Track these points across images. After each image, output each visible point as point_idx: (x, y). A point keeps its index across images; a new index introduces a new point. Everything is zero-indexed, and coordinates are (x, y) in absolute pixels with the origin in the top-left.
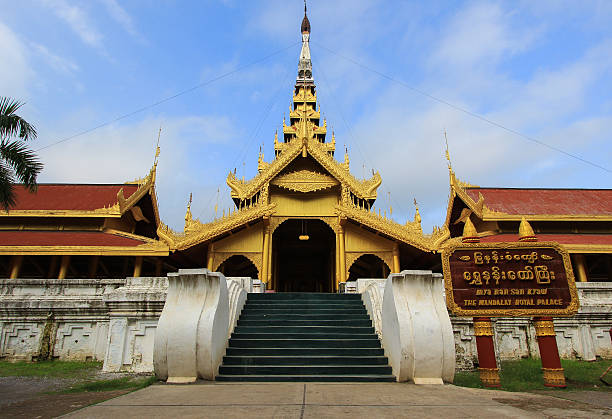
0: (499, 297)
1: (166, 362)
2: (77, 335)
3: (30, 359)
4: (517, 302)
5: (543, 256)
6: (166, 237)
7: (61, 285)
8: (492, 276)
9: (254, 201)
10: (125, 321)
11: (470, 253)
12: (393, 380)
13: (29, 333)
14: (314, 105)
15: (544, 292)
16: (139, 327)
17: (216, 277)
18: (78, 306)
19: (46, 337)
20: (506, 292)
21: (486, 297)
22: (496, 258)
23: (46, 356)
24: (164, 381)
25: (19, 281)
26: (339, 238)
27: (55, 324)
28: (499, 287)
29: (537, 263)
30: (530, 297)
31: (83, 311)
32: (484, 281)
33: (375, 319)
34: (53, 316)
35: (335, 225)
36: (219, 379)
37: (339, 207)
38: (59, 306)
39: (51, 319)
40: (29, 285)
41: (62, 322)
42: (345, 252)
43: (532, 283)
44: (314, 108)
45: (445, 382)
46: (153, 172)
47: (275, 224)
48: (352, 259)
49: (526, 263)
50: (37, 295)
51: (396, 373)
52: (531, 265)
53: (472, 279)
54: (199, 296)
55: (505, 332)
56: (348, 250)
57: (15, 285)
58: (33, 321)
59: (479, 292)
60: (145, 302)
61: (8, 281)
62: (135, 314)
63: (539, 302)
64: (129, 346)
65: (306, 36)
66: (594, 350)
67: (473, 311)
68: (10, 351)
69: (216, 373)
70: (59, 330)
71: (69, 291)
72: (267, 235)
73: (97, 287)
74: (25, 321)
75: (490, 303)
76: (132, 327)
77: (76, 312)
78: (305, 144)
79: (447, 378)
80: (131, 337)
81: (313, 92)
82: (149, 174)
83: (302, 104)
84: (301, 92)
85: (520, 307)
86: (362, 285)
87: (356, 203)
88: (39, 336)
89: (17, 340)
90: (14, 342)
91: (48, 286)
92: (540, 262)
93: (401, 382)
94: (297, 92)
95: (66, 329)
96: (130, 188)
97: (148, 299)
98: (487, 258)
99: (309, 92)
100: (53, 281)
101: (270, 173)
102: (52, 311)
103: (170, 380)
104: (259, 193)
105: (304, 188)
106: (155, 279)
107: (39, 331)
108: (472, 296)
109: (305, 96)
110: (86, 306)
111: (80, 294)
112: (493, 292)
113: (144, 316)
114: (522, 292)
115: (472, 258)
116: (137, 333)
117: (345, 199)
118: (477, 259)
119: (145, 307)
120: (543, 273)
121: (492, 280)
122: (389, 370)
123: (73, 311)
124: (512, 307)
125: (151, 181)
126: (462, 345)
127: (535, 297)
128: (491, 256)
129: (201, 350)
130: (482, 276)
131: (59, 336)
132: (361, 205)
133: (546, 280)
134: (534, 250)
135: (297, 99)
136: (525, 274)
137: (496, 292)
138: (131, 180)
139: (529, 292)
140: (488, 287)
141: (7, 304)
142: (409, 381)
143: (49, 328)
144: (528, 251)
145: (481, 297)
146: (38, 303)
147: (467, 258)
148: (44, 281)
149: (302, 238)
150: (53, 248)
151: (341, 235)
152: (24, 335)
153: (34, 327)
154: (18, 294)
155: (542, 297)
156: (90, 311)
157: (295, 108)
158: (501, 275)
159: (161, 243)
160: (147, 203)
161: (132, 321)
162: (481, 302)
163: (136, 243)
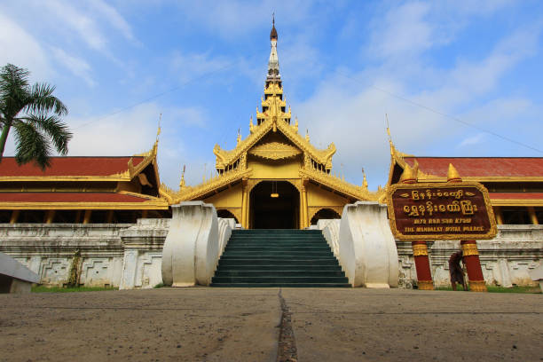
0: (433, 225)
1: (171, 271)
2: (98, 267)
3: (62, 285)
4: (447, 229)
5: (467, 194)
6: (166, 195)
7: (86, 228)
8: (426, 209)
9: (235, 167)
10: (136, 252)
11: (408, 191)
12: (350, 286)
13: (61, 265)
14: (281, 96)
15: (469, 221)
16: (147, 257)
17: (209, 208)
18: (99, 244)
19: (74, 269)
20: (438, 221)
21: (422, 225)
22: (429, 195)
23: (74, 283)
24: (170, 286)
25: (54, 225)
26: (303, 196)
27: (81, 259)
28: (432, 217)
29: (462, 198)
30: (457, 225)
31: (103, 248)
32: (420, 213)
33: (334, 245)
34: (80, 252)
35: (299, 185)
36: (211, 286)
37: (302, 170)
38: (84, 244)
39: (78, 255)
40: (61, 228)
41: (87, 257)
42: (308, 207)
43: (459, 214)
44: (281, 98)
45: (391, 287)
46: (155, 147)
47: (252, 184)
48: (313, 212)
49: (453, 198)
50: (68, 236)
51: (351, 281)
52: (458, 200)
53: (411, 211)
54: (196, 221)
55: (438, 265)
56: (310, 204)
57: (50, 229)
58: (64, 256)
59: (416, 222)
60: (152, 237)
61: (45, 225)
62: (144, 246)
63: (465, 229)
64: (139, 272)
65: (274, 42)
66: (510, 279)
67: (412, 237)
68: (46, 279)
69: (210, 281)
70: (84, 263)
71: (91, 233)
72: (245, 194)
73: (114, 230)
74: (58, 256)
75: (425, 229)
76: (142, 257)
77: (97, 249)
78: (275, 122)
79: (392, 284)
80: (141, 265)
81: (280, 86)
82: (152, 148)
83: (271, 95)
84: (271, 86)
85: (449, 232)
86: (322, 224)
87: (316, 167)
88: (69, 268)
89: (52, 271)
90: (49, 272)
91: (75, 229)
92: (464, 197)
93: (355, 287)
94: (267, 86)
95: (89, 262)
96: (137, 159)
97: (154, 235)
98: (422, 195)
99: (277, 86)
100: (80, 225)
101: (248, 144)
102: (80, 248)
103: (174, 284)
104: (239, 160)
105: (275, 156)
106: (159, 220)
107: (68, 264)
108: (411, 225)
109: (273, 89)
110: (105, 244)
111: (100, 235)
112: (427, 221)
113: (151, 248)
114: (451, 221)
115: (411, 196)
116: (146, 261)
117: (306, 165)
118: (414, 196)
119: (152, 241)
120: (467, 207)
121: (427, 213)
122: (347, 280)
123: (95, 248)
124: (443, 233)
125: (154, 154)
126: (403, 271)
127: (462, 225)
128: (425, 193)
129: (199, 262)
130: (418, 209)
131: (84, 268)
132: (320, 169)
133: (469, 212)
134: (460, 189)
135: (267, 92)
136: (453, 207)
137: (430, 221)
138: (138, 154)
139: (457, 221)
140: (423, 217)
141: (44, 242)
142: (362, 286)
143: (76, 262)
144: (455, 190)
145: (418, 225)
146: (68, 242)
147: (406, 195)
148: (73, 225)
149: (273, 196)
150: (79, 203)
151: (304, 194)
152: (57, 267)
153: (64, 261)
154: (53, 235)
155: (467, 225)
156: (108, 248)
157: (266, 98)
158: (434, 208)
159: (162, 199)
160: (150, 171)
161: (141, 252)
162: (418, 230)
163: (142, 200)
